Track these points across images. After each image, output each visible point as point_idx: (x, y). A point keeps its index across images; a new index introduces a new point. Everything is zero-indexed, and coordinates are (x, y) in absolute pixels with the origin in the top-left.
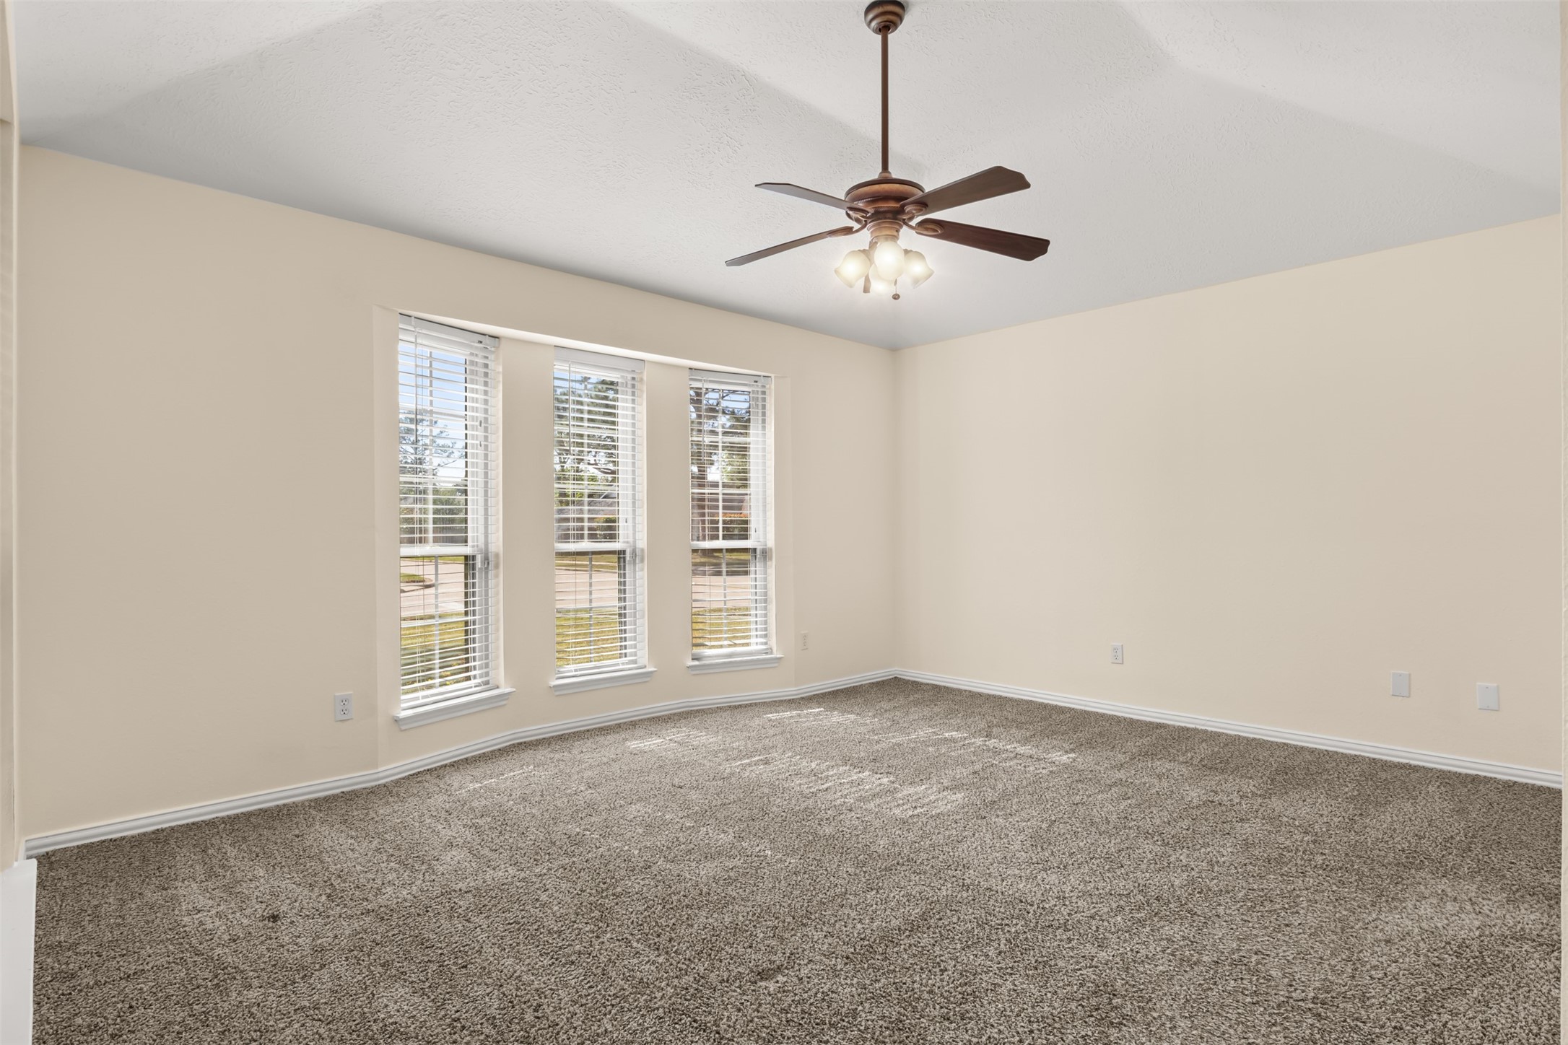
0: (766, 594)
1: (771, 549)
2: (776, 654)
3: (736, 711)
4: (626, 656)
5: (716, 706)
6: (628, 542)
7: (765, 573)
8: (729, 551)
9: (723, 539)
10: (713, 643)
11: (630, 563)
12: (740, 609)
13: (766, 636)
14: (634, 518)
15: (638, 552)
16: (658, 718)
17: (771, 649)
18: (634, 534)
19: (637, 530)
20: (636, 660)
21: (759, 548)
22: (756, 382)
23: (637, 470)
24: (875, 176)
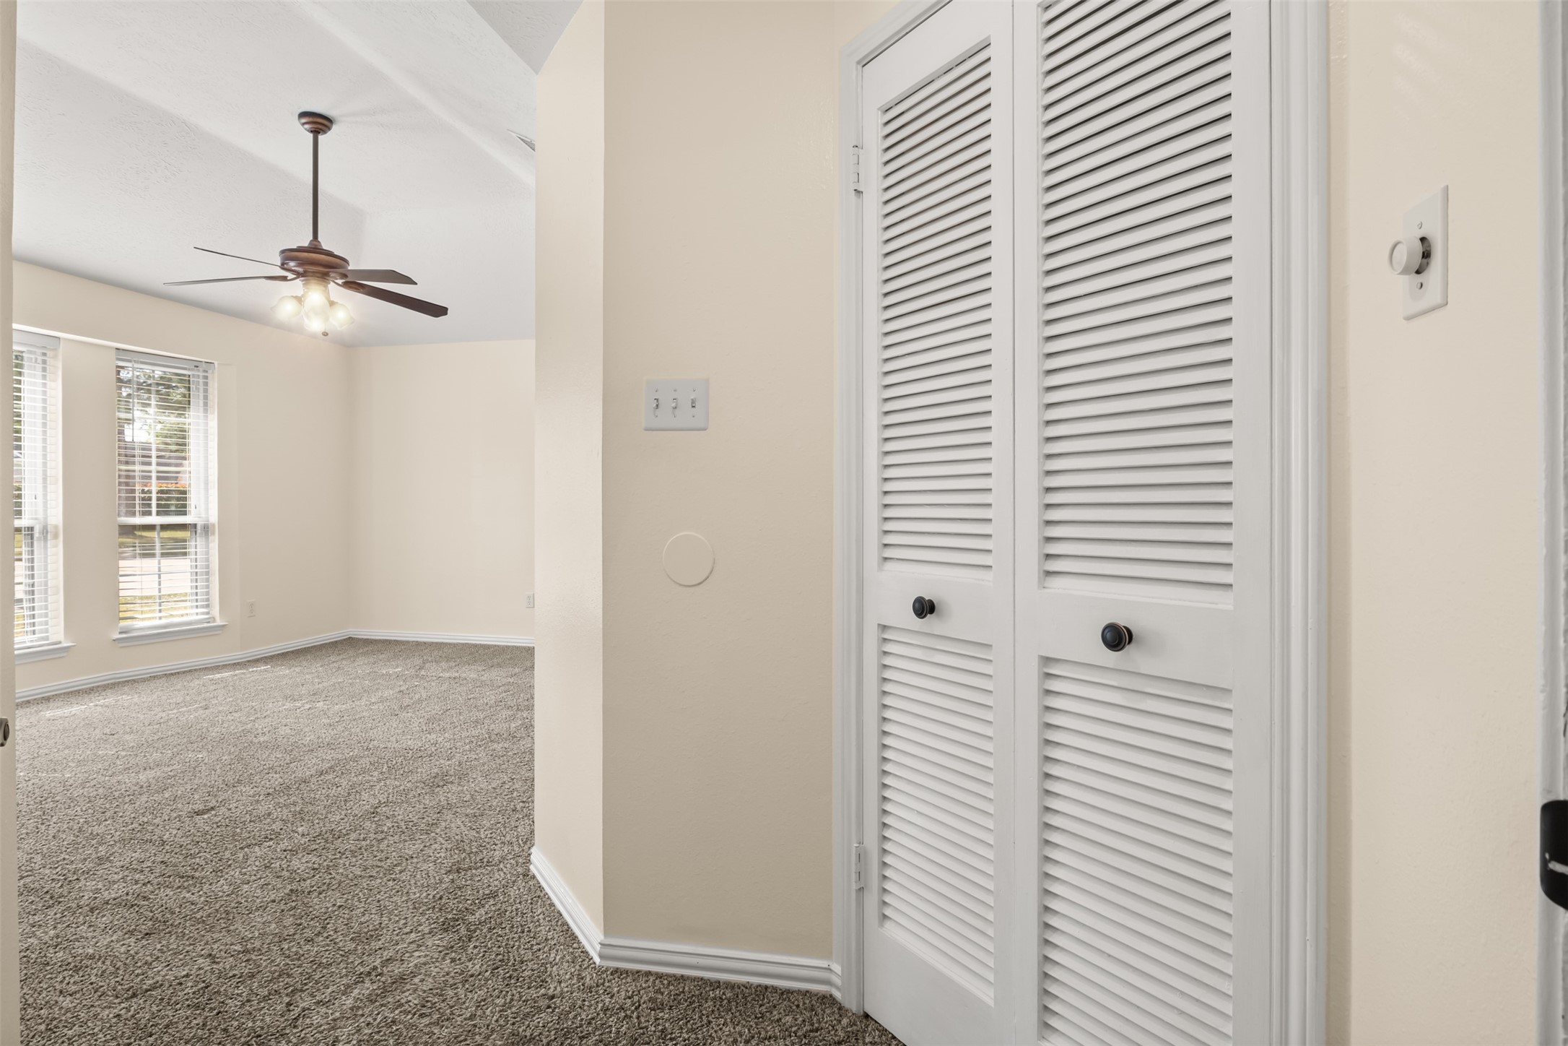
0: (208, 567)
1: (214, 525)
2: (219, 622)
3: (172, 678)
4: (34, 634)
5: (149, 675)
6: (36, 519)
7: (207, 547)
8: (165, 527)
9: (157, 515)
10: (144, 616)
11: (39, 539)
12: (175, 595)
13: (208, 606)
14: (45, 495)
15: (49, 528)
16: (78, 691)
17: (214, 618)
18: (45, 511)
19: (49, 506)
20: (48, 636)
21: (200, 523)
22: (197, 367)
23: (48, 447)
24: (306, 244)
